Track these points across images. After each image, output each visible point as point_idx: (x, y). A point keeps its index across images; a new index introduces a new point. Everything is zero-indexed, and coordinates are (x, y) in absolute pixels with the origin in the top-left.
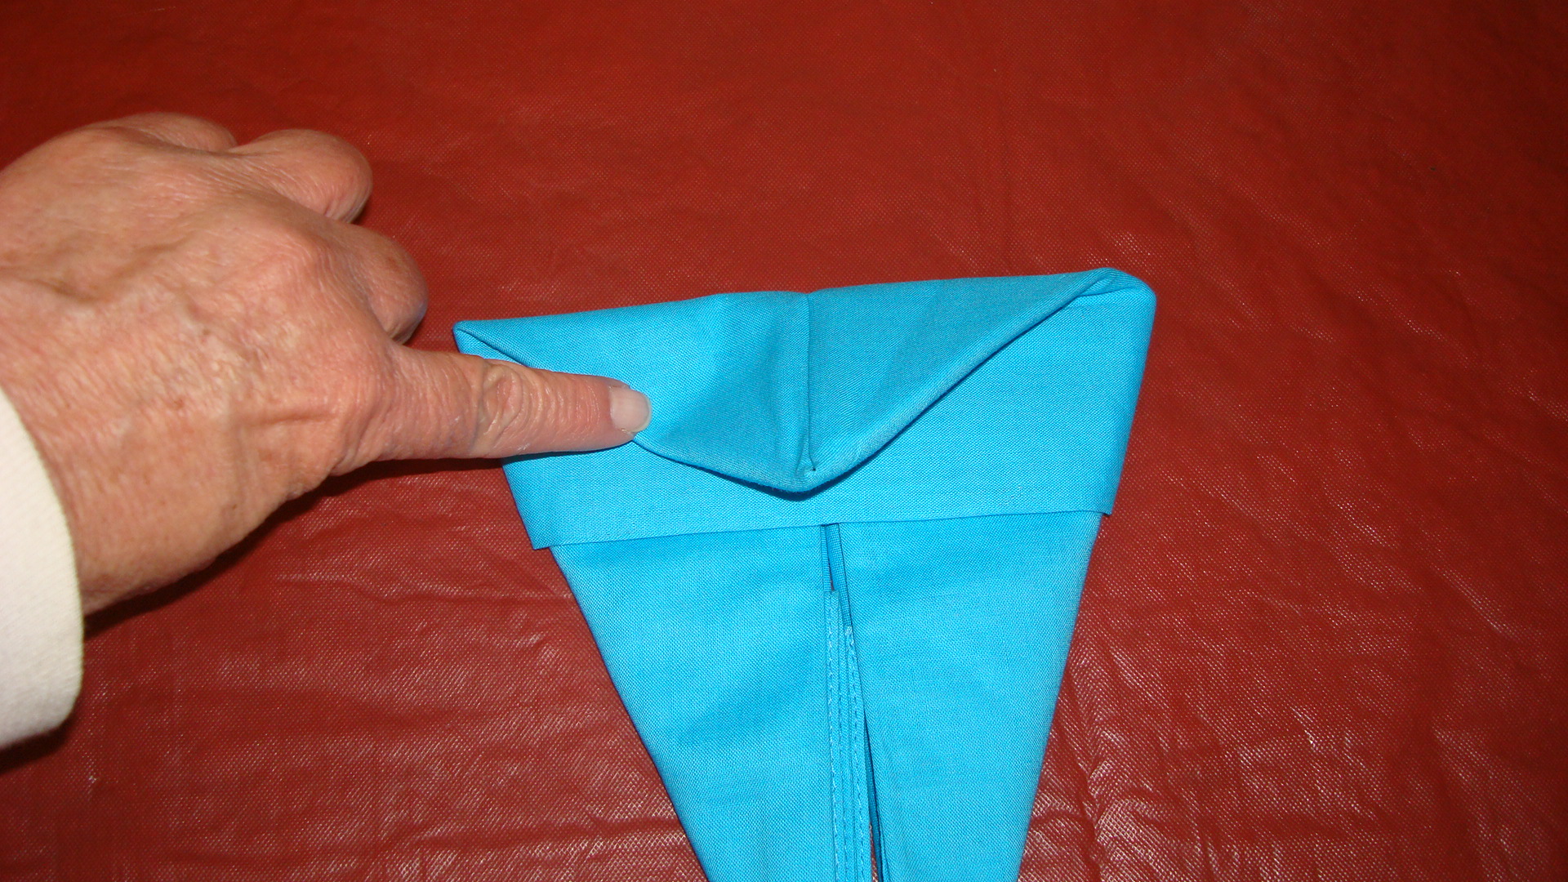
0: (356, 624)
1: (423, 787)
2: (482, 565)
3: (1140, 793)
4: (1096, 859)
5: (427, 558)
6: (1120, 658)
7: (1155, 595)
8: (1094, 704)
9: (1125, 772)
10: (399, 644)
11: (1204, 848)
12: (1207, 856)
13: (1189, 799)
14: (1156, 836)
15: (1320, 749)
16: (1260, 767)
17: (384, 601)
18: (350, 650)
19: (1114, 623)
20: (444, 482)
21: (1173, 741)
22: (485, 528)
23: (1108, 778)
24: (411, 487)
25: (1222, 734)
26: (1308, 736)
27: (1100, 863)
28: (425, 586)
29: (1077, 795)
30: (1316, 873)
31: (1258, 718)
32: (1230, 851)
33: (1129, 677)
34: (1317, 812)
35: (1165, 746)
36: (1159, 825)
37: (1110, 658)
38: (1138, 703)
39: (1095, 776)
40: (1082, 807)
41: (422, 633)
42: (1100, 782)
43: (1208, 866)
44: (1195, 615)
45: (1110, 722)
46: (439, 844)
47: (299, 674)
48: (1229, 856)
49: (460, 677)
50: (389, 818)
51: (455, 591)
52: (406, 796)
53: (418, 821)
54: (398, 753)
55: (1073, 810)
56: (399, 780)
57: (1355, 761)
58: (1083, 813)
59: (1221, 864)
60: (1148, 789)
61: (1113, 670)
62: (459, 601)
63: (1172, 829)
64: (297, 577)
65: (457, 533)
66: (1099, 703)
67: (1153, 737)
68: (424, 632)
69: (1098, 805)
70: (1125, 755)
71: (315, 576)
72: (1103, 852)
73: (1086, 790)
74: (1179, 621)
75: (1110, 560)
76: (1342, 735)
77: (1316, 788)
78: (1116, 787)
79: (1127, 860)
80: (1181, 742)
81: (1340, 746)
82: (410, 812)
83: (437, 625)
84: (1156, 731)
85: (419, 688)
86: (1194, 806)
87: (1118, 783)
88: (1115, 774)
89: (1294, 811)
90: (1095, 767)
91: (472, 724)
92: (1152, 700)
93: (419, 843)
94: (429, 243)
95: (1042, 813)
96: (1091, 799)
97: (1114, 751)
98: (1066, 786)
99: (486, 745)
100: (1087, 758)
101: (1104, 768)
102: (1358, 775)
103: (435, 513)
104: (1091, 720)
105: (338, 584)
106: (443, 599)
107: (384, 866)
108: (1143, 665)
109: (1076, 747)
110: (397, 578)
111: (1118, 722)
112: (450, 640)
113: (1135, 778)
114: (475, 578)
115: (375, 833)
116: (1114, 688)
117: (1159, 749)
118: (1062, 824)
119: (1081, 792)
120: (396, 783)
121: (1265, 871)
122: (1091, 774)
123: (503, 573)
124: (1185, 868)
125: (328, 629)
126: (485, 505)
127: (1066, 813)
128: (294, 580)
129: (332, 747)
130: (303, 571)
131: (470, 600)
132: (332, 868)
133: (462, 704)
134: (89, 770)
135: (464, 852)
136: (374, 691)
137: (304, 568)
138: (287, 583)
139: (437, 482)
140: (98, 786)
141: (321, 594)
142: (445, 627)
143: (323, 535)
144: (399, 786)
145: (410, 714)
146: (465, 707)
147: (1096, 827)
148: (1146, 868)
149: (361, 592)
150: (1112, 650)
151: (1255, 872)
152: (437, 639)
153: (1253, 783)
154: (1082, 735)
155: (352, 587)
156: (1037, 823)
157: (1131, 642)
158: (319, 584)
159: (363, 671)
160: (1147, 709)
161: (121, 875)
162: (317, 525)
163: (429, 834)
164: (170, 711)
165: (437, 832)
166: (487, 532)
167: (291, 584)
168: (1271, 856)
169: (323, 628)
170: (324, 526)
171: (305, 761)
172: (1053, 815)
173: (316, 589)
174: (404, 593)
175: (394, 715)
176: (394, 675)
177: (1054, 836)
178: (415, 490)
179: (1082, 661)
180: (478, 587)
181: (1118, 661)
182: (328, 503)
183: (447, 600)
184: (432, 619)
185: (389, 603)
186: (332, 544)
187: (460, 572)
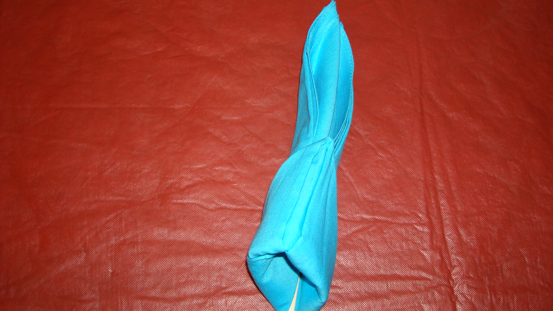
0: (200, 218)
1: (225, 274)
2: (243, 197)
3: (469, 278)
4: (455, 300)
5: (224, 195)
6: (462, 232)
7: (475, 210)
8: (453, 247)
9: (464, 271)
10: (215, 225)
11: (491, 297)
12: (492, 299)
13: (486, 280)
14: (474, 293)
15: (529, 263)
16: (510, 269)
18: (199, 227)
19: (459, 219)
20: (229, 169)
21: (480, 260)
23: (458, 272)
24: (217, 171)
25: (496, 258)
26: (525, 259)
27: (456, 301)
28: (224, 205)
29: (448, 278)
30: (528, 305)
31: (509, 253)
32: (499, 297)
33: (464, 237)
34: (528, 284)
35: (477, 262)
36: (476, 289)
37: (458, 231)
38: (468, 247)
39: (454, 272)
40: (449, 282)
41: (223, 221)
42: (456, 274)
43: (492, 303)
44: (487, 217)
45: (458, 253)
46: (231, 293)
47: (182, 235)
48: (499, 299)
49: (237, 236)
50: (214, 284)
51: (234, 206)
52: (220, 277)
53: (224, 286)
54: (216, 262)
55: (446, 283)
57: (541, 267)
58: (450, 284)
59: (497, 302)
60: (472, 277)
61: (459, 235)
62: (235, 210)
63: (480, 290)
64: (180, 201)
65: (234, 186)
66: (455, 247)
67: (473, 259)
68: (224, 221)
69: (455, 282)
70: (464, 265)
71: (186, 201)
72: (456, 298)
73: (451, 276)
74: (481, 219)
75: (458, 198)
76: (537, 258)
77: (528, 276)
78: (461, 276)
79: (465, 300)
80: (483, 260)
81: (536, 262)
82: (221, 282)
83: (228, 218)
84: (475, 257)
85: (223, 240)
86: (487, 282)
87: (462, 274)
88: (460, 271)
89: (521, 284)
90: (454, 269)
92: (473, 246)
93: (224, 293)
94: (221, 85)
95: (436, 284)
96: (453, 280)
97: (460, 264)
98: (444, 275)
100: (451, 265)
101: (457, 269)
102: (542, 272)
103: (226, 179)
105: (194, 204)
106: (230, 209)
107: (212, 301)
108: (469, 234)
109: (447, 262)
110: (214, 202)
111: (461, 253)
112: (233, 223)
113: (467, 272)
114: (241, 202)
115: (209, 289)
116: (460, 242)
117: (475, 263)
118: (443, 288)
119: (449, 277)
120: (216, 272)
121: (511, 305)
122: (452, 271)
123: (250, 200)
124: (485, 303)
125: (191, 219)
126: (243, 176)
127: (444, 284)
128: (179, 202)
129: (193, 260)
130: (182, 199)
131: (240, 210)
132: (195, 302)
133: (237, 245)
134: (109, 268)
135: (240, 296)
136: (207, 240)
137: (182, 198)
138: (176, 203)
139: (227, 169)
140: (112, 273)
141: (188, 207)
142: (231, 219)
143: (188, 187)
144: (217, 273)
145: (220, 249)
146: (238, 246)
147: (454, 289)
148: (471, 303)
149: (202, 207)
150: (459, 229)
151: (508, 305)
152: (228, 223)
153: (507, 274)
154: (449, 258)
155: (198, 205)
156: (434, 288)
157: (465, 226)
158: (187, 204)
159: (203, 234)
160: (471, 249)
161: (122, 304)
162: (186, 183)
163: (228, 290)
164: (137, 247)
165: (230, 290)
166: (244, 186)
167: (178, 204)
168: (513, 300)
169: (189, 219)
170: (188, 184)
171: (184, 265)
172: (439, 285)
173: (186, 205)
174: (217, 207)
175: (215, 249)
176: (214, 235)
177: (440, 292)
178: (219, 171)
179: (448, 232)
180: (242, 205)
181: (461, 233)
182: (189, 176)
183: (232, 210)
184: (226, 216)
185: (211, 210)
186: (191, 190)
187: (236, 200)
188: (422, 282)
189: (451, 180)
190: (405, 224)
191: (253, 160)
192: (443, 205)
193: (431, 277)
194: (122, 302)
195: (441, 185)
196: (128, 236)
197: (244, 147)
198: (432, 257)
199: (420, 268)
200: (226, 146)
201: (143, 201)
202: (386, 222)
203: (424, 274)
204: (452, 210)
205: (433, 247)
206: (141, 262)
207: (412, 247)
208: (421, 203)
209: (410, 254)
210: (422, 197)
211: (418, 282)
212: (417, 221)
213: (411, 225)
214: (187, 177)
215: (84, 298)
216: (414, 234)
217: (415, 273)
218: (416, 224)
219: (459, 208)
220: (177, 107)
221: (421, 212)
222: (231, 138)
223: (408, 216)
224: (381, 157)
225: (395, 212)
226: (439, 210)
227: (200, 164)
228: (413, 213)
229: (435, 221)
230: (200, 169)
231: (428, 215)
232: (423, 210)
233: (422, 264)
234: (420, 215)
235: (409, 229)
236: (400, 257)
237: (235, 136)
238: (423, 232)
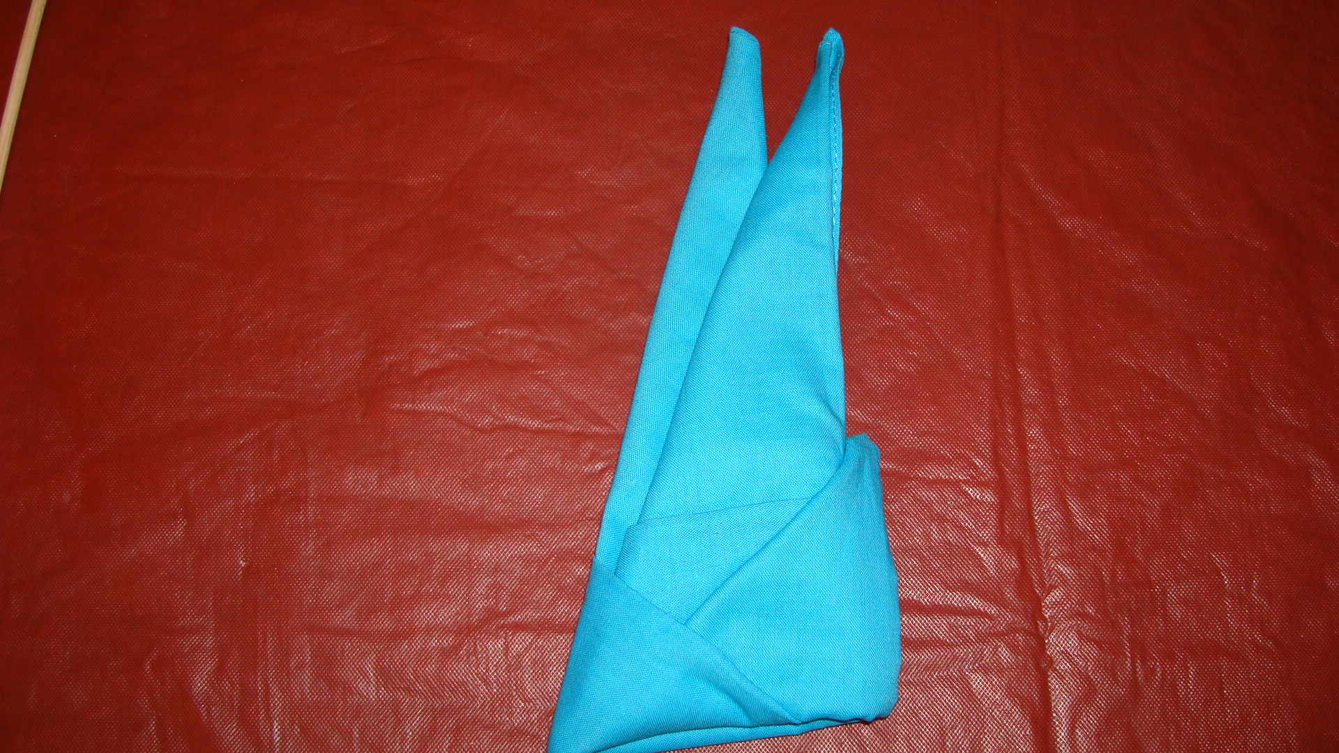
0: (456, 447)
1: (507, 582)
2: (557, 403)
3: (1084, 616)
4: (1046, 667)
5: (514, 395)
6: (1074, 506)
7: (1109, 456)
8: (1051, 542)
9: (1073, 599)
10: (490, 465)
11: (1133, 664)
12: (1135, 670)
13: (1124, 623)
14: (1092, 650)
15: (1232, 588)
16: (1184, 601)
17: (478, 429)
18: (451, 468)
19: (1071, 477)
20: (529, 334)
21: (1113, 576)
22: (560, 373)
23: (1058, 602)
24: (501, 337)
25: (1154, 572)
26: (1223, 577)
27: (1048, 670)
28: (511, 419)
29: (1033, 615)
30: (1222, 689)
31: (1183, 560)
32: (1154, 667)
33: (1080, 520)
34: (1227, 639)
35: (1107, 579)
36: (1098, 643)
37: (1065, 505)
38: (1087, 543)
39: (1048, 600)
40: (1037, 625)
41: (508, 457)
42: (1052, 605)
43: (1135, 678)
44: (1138, 474)
45: (1062, 558)
46: (519, 627)
47: (409, 485)
48: (1153, 672)
49: (538, 494)
50: (481, 605)
51: (535, 424)
52: (494, 588)
53: (503, 608)
54: (487, 552)
55: (1029, 627)
56: (488, 575)
57: (1260, 600)
58: (1037, 629)
59: (1146, 677)
60: (1091, 614)
61: (1067, 515)
62: (539, 432)
63: (1108, 646)
64: (408, 406)
65: (539, 375)
66: (1055, 541)
67: (1097, 571)
68: (510, 456)
69: (1049, 624)
70: (1074, 585)
71: (423, 407)
72: (1051, 662)
73: (1040, 610)
74: (1124, 478)
75: (1071, 425)
76: (1251, 579)
77: (1227, 620)
78: (1065, 610)
79: (1070, 670)
80: (1120, 576)
81: (1249, 586)
82: (496, 601)
83: (521, 451)
84: (1101, 567)
85: (504, 501)
86: (1127, 631)
87: (1067, 607)
88: (1065, 600)
89: (1208, 637)
90: (1049, 593)
91: (547, 532)
92: (1098, 541)
93: (503, 626)
94: (518, 133)
95: (1004, 628)
96: (1044, 620)
97: (1064, 581)
98: (1025, 608)
99: (558, 550)
100: (1042, 585)
101: (1056, 595)
102: (1261, 611)
103: (521, 359)
104: (1048, 555)
105: (441, 414)
106: (525, 430)
107: (475, 643)
108: (1092, 512)
109: (1035, 577)
110: (489, 411)
111: (1069, 558)
112: (531, 464)
113: (1081, 603)
114: (552, 414)
115: (469, 615)
116: (1070, 531)
117: (1102, 582)
118: (1020, 638)
119: (1035, 612)
120: (486, 577)
121: (1181, 685)
122: (1045, 598)
123: (575, 411)
124: (1117, 679)
125: (433, 450)
126: (561, 353)
127: (1024, 629)
128: (406, 408)
129: (435, 546)
130: (413, 402)
131: (547, 432)
132: (434, 643)
133: (539, 516)
134: (240, 556)
135: (539, 635)
136: (469, 501)
137: (414, 400)
138: (400, 411)
139: (522, 333)
140: (246, 570)
141: (428, 421)
142: (527, 453)
143: (430, 373)
144: (488, 579)
145: (498, 522)
146: (541, 518)
147: (1047, 641)
148: (1087, 678)
149: (459, 421)
150: (1068, 498)
151: (1174, 686)
152: (522, 463)
153: (1177, 613)
154: (1039, 566)
155: (453, 417)
156: (999, 635)
157: (1084, 492)
158: (426, 413)
159: (461, 485)
160: (1094, 549)
161: (265, 641)
162: (425, 364)
163: (511, 619)
164: (305, 511)
165: (518, 618)
166: (562, 376)
167: (404, 412)
168: (1187, 673)
169: (429, 449)
170: (431, 365)
171: (413, 556)
172: (1012, 629)
173: (424, 417)
174: (495, 423)
175: (485, 522)
176: (486, 490)
177: (1013, 647)
178: (505, 339)
179: (1043, 506)
180: (554, 421)
181: (1073, 508)
182: (433, 347)
183: (529, 431)
184: (517, 446)
185: (483, 431)
186: (436, 381)
187: (540, 409)
188: (971, 621)
189: (1056, 380)
190: (938, 481)
191: (585, 315)
192: (1033, 441)
193: (993, 610)
194: (265, 636)
195: (1031, 393)
196: (287, 483)
197: (567, 284)
198: (999, 564)
199: (967, 587)
200: (524, 278)
201: (324, 403)
202: (895, 475)
203: (975, 603)
204: (1055, 455)
205: (1003, 539)
206: (313, 545)
207: (952, 537)
208: (982, 434)
209: (947, 554)
210: (985, 419)
211: (961, 620)
212: (969, 475)
213: (955, 484)
214: (428, 350)
215: (178, 624)
216: (959, 507)
217: (955, 599)
218: (965, 482)
219: (1073, 451)
220: (411, 181)
221: (980, 455)
222: (536, 260)
223: (949, 462)
224: (892, 319)
225: (917, 451)
226: (1023, 450)
227: (461, 319)
228: (959, 456)
229: (1012, 478)
230: (460, 331)
231: (996, 461)
232: (987, 450)
233: (974, 577)
234: (978, 462)
235: (949, 493)
236: (922, 559)
237: (546, 257)
238: (981, 503)
